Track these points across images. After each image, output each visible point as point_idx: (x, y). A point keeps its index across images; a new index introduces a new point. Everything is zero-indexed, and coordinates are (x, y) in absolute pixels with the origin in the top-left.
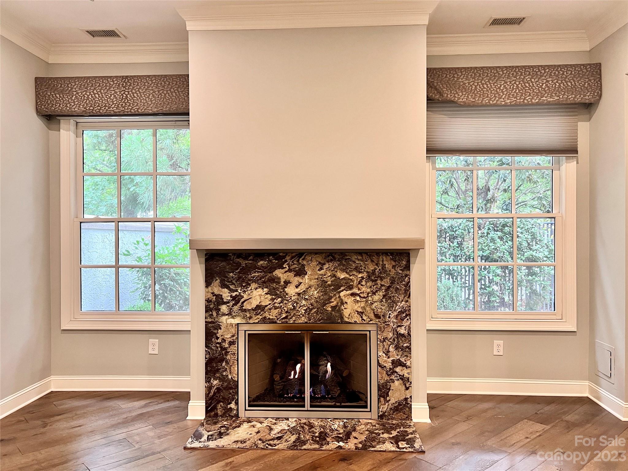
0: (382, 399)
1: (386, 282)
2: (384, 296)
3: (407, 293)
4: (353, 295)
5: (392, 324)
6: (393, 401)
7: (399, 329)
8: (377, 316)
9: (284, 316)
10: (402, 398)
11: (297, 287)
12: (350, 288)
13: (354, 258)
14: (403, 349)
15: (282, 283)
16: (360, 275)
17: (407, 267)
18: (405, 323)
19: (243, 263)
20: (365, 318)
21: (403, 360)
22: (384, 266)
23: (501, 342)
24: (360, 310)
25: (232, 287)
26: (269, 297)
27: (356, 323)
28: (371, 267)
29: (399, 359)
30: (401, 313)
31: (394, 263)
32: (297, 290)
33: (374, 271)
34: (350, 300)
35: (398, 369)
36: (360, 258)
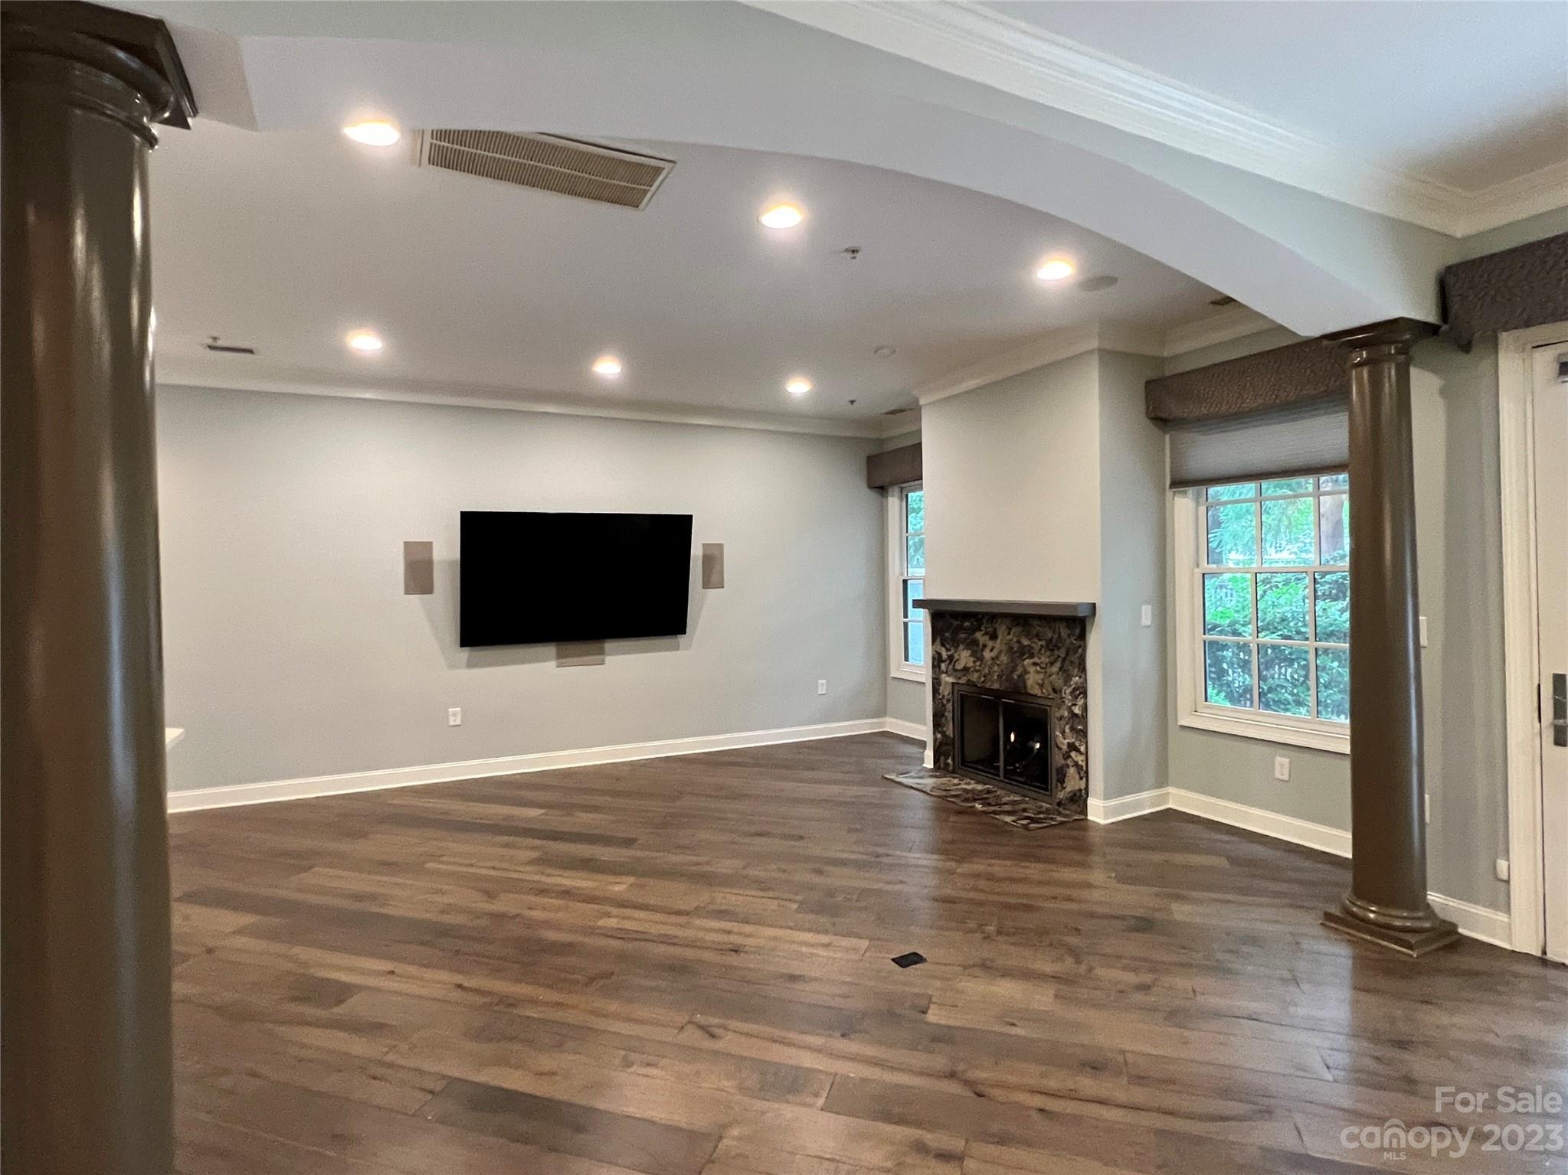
0: (1059, 785)
1: (1062, 653)
2: (1061, 669)
3: (1083, 669)
4: (1035, 664)
5: (1067, 702)
6: (1068, 789)
7: (1073, 708)
8: (1055, 691)
9: (983, 679)
10: (1077, 788)
11: (991, 651)
12: (1032, 656)
13: (1035, 622)
14: (1078, 732)
15: (981, 647)
16: (1040, 643)
17: (1083, 637)
18: (1081, 702)
19: (956, 623)
20: (1044, 691)
21: (1077, 744)
22: (1060, 634)
24: (1040, 682)
25: (948, 646)
26: (972, 659)
27: (1036, 696)
28: (1049, 634)
29: (1073, 743)
30: (1075, 689)
31: (1069, 632)
32: (992, 654)
33: (1051, 639)
34: (1032, 669)
35: (1073, 754)
36: (1039, 623)
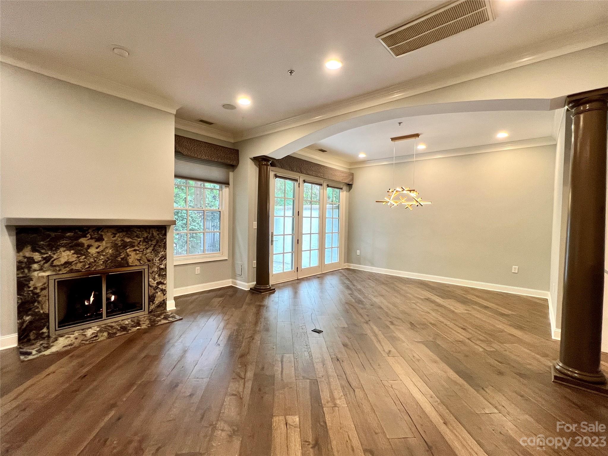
0: (151, 303)
1: (154, 243)
2: (153, 250)
3: (165, 247)
4: (135, 250)
5: (157, 264)
6: (157, 302)
7: (160, 266)
8: (149, 261)
9: (87, 266)
10: (162, 300)
11: (97, 248)
12: (133, 246)
13: (135, 230)
14: (163, 276)
15: (86, 246)
16: (139, 240)
17: (165, 234)
18: (164, 262)
19: (53, 234)
20: (141, 262)
21: (162, 281)
22: (153, 234)
23: (199, 268)
24: (139, 258)
25: (43, 251)
26: (76, 256)
27: (136, 265)
28: (146, 235)
29: (160, 281)
30: (162, 257)
31: (158, 233)
32: (98, 250)
33: (147, 237)
34: (133, 254)
35: (160, 286)
36: (139, 230)
